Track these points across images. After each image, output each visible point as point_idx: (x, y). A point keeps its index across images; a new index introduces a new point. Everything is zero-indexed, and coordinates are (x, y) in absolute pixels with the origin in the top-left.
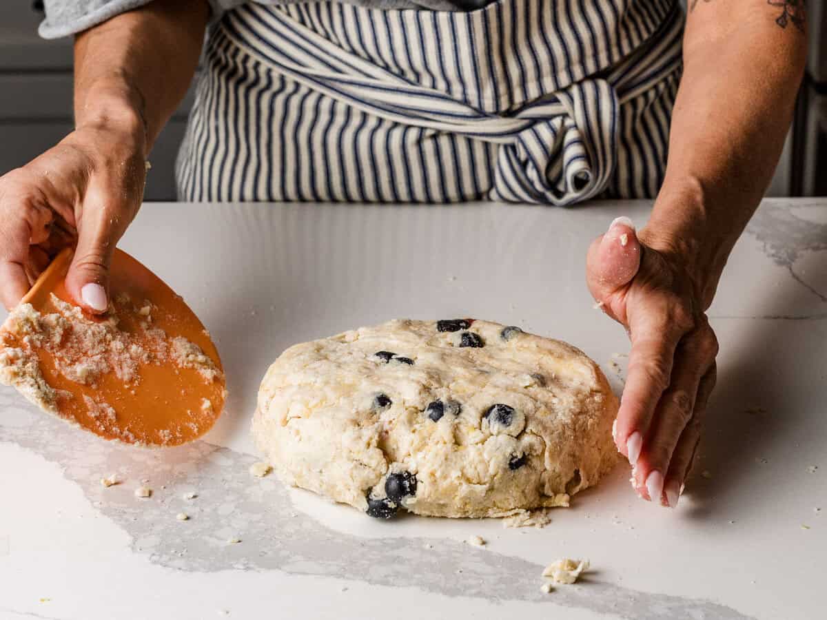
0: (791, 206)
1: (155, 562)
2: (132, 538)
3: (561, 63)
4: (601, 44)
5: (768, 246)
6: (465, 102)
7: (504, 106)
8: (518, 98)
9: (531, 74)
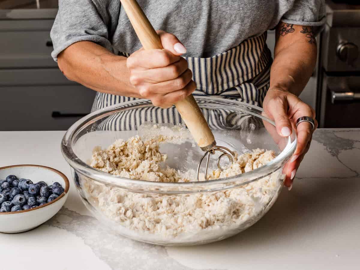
0: (334, 131)
3: (236, 77)
4: (250, 71)
5: (328, 148)
6: (201, 90)
7: (215, 92)
8: (220, 89)
9: (225, 80)
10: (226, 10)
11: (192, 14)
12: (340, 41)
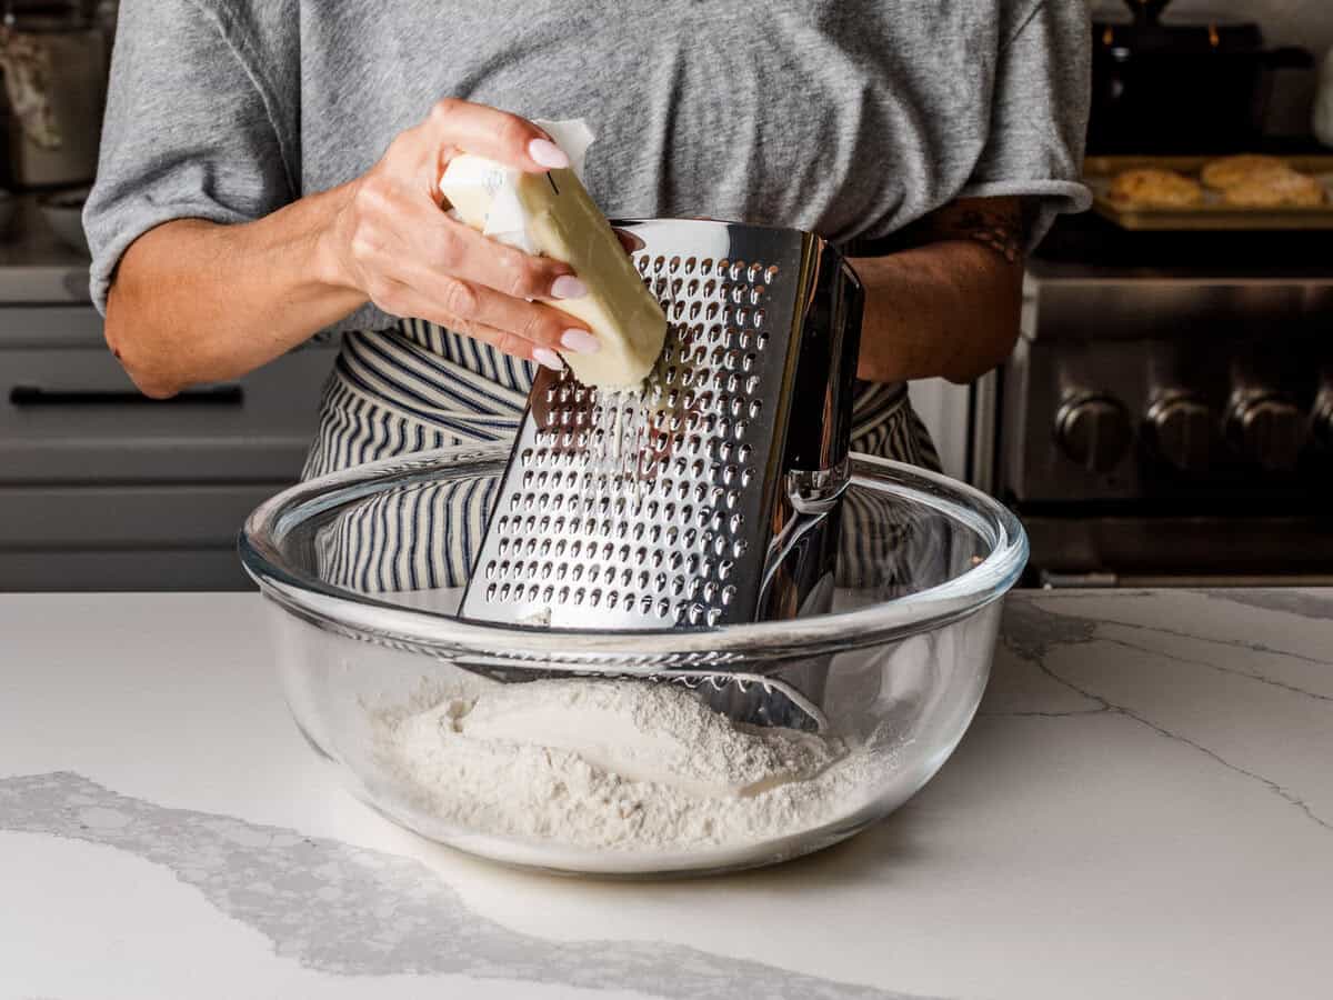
1: (306, 966)
2: (273, 942)
10: (714, 144)
11: (604, 152)
12: (1067, 393)
